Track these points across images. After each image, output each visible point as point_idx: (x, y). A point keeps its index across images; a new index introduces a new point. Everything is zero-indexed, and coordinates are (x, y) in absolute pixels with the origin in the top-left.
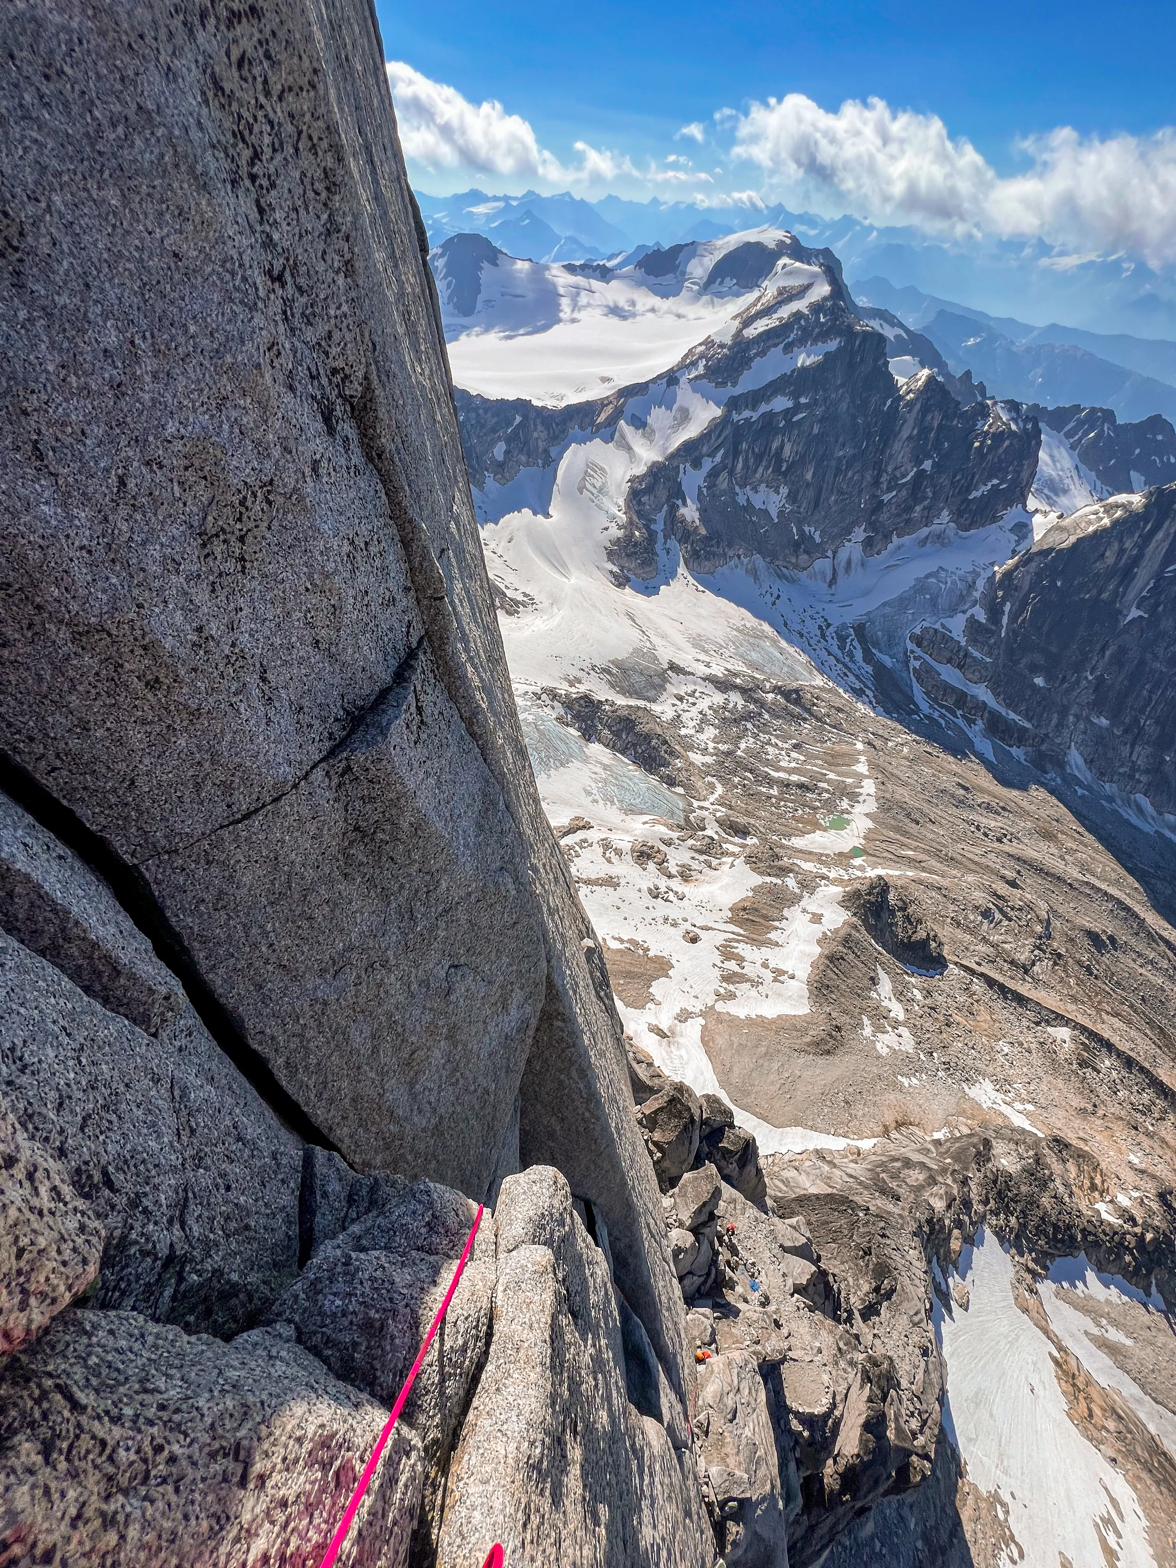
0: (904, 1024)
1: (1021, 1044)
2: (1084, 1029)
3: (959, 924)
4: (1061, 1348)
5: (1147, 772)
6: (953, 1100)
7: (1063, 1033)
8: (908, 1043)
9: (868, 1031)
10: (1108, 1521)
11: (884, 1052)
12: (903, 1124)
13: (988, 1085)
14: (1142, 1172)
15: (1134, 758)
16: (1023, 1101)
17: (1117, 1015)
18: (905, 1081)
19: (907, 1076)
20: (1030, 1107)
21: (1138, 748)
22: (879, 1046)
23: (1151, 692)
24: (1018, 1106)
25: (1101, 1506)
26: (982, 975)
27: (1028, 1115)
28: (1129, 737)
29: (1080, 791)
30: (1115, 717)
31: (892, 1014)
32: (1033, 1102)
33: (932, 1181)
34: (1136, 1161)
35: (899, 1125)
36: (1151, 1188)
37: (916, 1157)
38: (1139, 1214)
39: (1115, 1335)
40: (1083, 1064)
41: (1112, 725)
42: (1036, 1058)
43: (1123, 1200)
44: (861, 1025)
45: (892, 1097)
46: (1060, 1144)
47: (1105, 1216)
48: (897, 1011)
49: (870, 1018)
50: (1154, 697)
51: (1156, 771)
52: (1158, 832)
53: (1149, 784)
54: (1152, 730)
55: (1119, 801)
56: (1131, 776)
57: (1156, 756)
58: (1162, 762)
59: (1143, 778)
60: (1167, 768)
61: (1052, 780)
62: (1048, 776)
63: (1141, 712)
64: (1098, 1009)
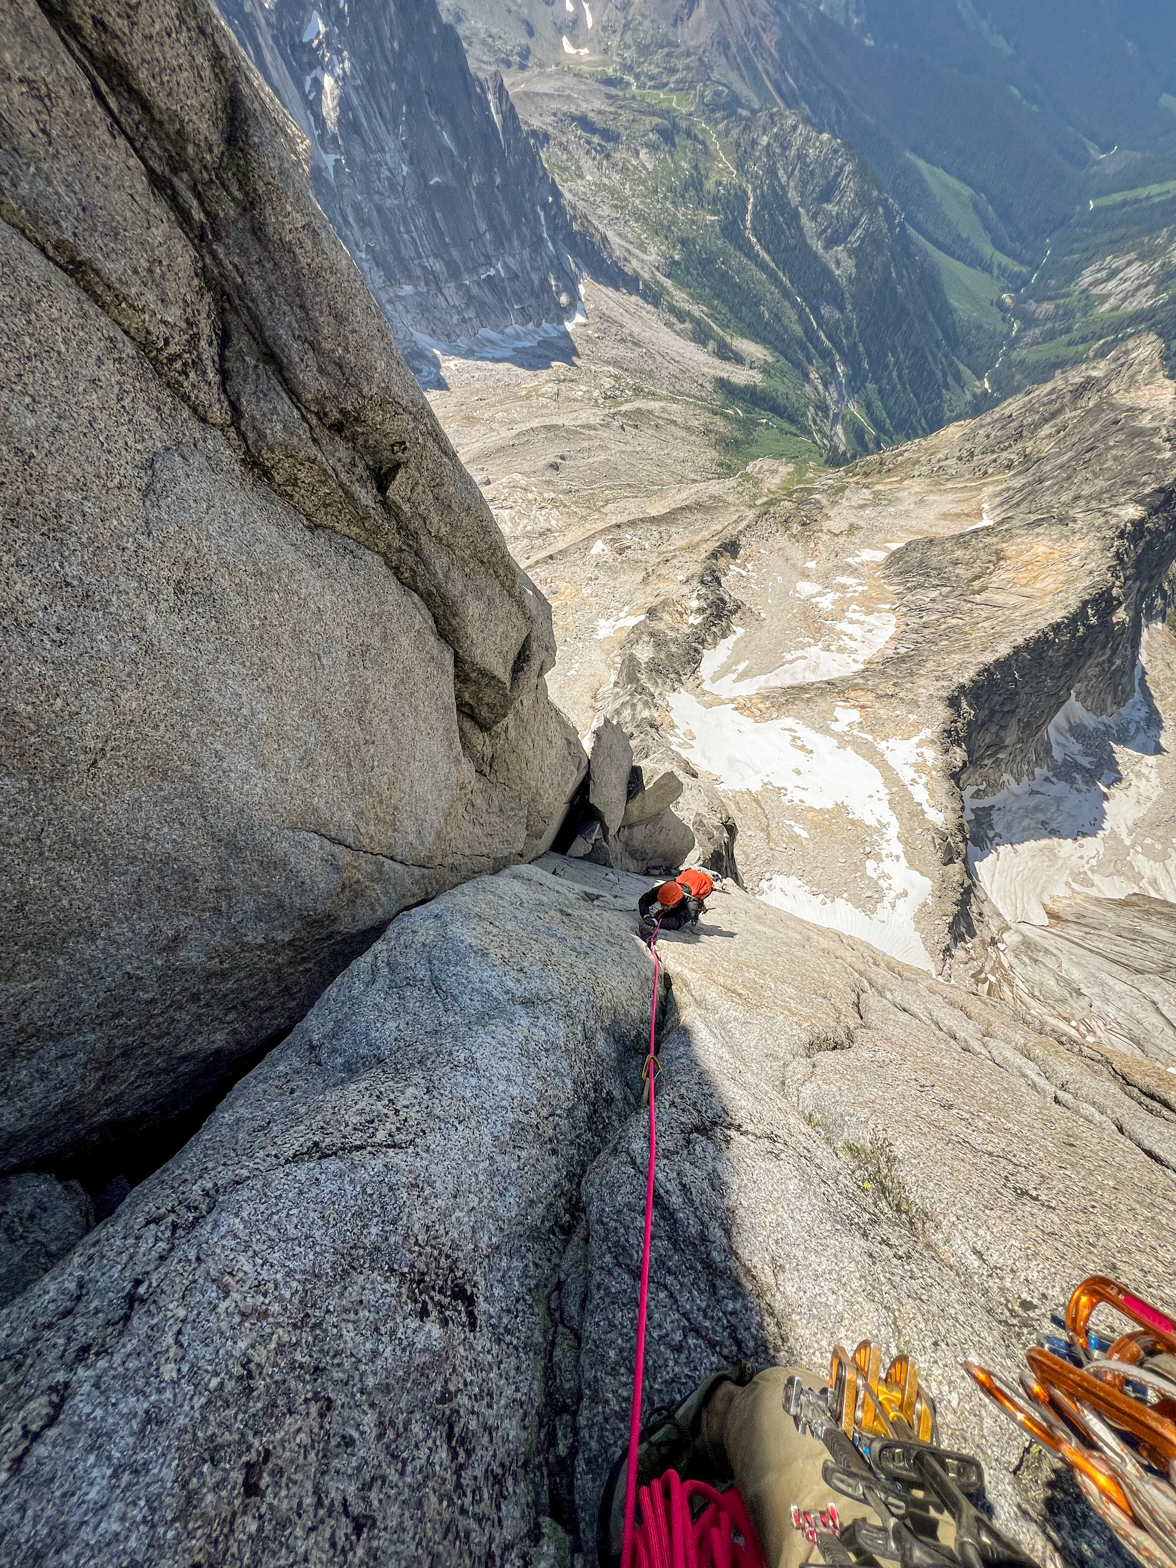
1: (591, 578)
2: (603, 531)
4: (732, 701)
5: (468, 305)
6: (599, 651)
7: (598, 546)
10: (794, 739)
12: (595, 695)
13: (602, 622)
14: (687, 580)
15: (452, 304)
16: (621, 609)
17: (607, 502)
18: (572, 672)
19: (571, 667)
20: (627, 608)
21: (446, 291)
23: (408, 232)
24: (622, 615)
25: (788, 736)
26: (537, 562)
27: (629, 614)
28: (433, 286)
30: (411, 278)
32: (624, 604)
33: (634, 706)
34: (681, 578)
35: (594, 698)
36: (696, 583)
37: (617, 705)
39: (741, 667)
40: (621, 552)
41: (415, 287)
42: (603, 579)
43: (695, 604)
45: (577, 688)
46: (651, 612)
47: (696, 622)
50: (415, 234)
51: (471, 299)
52: (514, 349)
53: (478, 316)
54: (438, 266)
55: (476, 348)
56: (464, 320)
57: (461, 287)
58: (468, 289)
59: (470, 314)
60: (475, 290)
61: (430, 373)
62: (424, 373)
63: (419, 257)
64: (598, 510)
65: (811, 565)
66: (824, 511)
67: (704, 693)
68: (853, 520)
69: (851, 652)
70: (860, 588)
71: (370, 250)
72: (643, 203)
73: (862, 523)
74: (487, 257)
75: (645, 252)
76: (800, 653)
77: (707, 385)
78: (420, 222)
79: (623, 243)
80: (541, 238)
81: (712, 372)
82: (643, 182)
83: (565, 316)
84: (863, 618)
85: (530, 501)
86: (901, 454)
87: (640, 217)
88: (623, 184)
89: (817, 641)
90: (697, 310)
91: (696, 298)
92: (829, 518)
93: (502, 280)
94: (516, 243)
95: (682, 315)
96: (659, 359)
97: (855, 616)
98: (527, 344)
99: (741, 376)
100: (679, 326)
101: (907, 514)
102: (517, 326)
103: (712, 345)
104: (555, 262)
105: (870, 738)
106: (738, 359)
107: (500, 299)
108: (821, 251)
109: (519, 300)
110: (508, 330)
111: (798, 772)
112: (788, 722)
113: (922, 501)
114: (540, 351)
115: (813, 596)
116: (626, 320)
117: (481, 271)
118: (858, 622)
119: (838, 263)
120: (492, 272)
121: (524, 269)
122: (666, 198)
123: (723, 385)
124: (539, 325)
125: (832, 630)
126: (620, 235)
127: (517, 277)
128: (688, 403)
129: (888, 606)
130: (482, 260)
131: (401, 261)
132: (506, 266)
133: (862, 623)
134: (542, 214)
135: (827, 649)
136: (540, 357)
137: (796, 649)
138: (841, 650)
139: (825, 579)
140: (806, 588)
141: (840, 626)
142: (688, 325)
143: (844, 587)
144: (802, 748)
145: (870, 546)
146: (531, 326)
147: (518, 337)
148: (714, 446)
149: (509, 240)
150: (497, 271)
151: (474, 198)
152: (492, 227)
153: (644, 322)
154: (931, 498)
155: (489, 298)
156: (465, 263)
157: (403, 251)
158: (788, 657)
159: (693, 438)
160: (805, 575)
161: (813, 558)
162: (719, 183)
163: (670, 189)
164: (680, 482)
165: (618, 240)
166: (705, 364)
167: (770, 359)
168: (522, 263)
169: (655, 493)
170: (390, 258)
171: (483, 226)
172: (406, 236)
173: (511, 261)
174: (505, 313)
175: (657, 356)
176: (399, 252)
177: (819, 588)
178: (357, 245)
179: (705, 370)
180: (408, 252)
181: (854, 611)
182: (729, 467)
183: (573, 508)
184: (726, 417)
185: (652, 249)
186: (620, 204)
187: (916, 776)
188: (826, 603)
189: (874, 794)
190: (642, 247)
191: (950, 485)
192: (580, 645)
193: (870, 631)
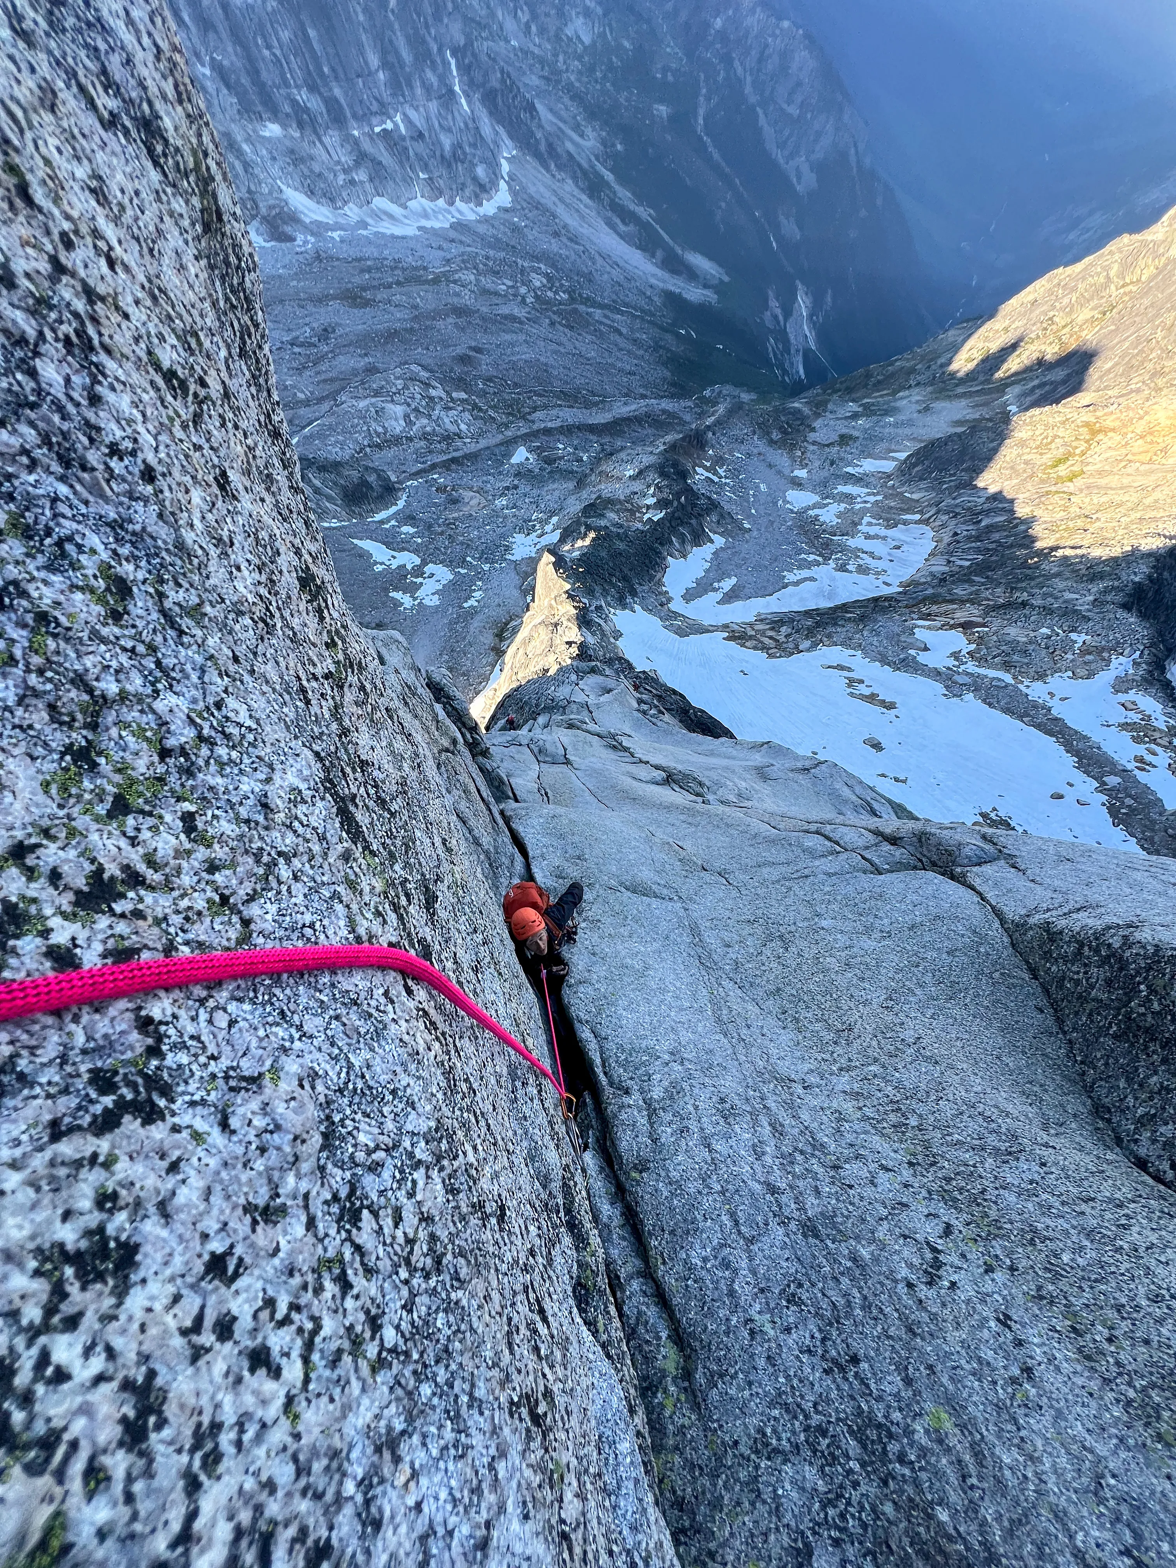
0: (424, 563)
1: (507, 488)
2: (528, 438)
3: (378, 446)
4: (725, 627)
5: (358, 164)
6: (513, 574)
7: (521, 455)
8: (442, 574)
9: (406, 600)
10: (851, 682)
11: (435, 601)
12: (502, 631)
13: (519, 538)
14: (641, 472)
15: (336, 158)
16: (547, 522)
17: (535, 409)
18: (472, 602)
19: (469, 597)
20: (554, 519)
21: (326, 140)
22: (427, 602)
24: (548, 527)
25: (839, 679)
26: (434, 466)
27: (558, 526)
28: (308, 130)
29: (336, 235)
31: (409, 567)
32: (553, 513)
34: (631, 473)
36: (653, 477)
38: (666, 494)
39: (728, 584)
40: (550, 461)
41: (284, 127)
42: (524, 488)
43: (651, 501)
44: (397, 604)
45: (476, 624)
47: (654, 520)
48: (409, 560)
49: (396, 589)
50: (278, 52)
51: (361, 158)
52: (420, 228)
53: (371, 180)
54: (314, 103)
55: (370, 221)
56: (352, 182)
57: (347, 138)
58: (356, 142)
59: (361, 175)
60: (366, 146)
61: (306, 242)
62: (299, 242)
63: (287, 85)
64: (523, 417)
65: (802, 473)
66: (808, 422)
67: (676, 615)
68: (844, 431)
69: (878, 573)
70: (872, 499)
71: (217, 67)
72: (579, 80)
73: (856, 433)
74: (382, 104)
75: (582, 136)
76: (805, 573)
77: (656, 299)
78: (285, 35)
79: (555, 120)
80: (451, 92)
81: (661, 285)
82: (580, 58)
83: (485, 196)
84: (883, 532)
85: (432, 399)
86: (892, 364)
87: (576, 97)
88: (556, 55)
89: (826, 559)
90: (644, 212)
91: (641, 198)
92: (813, 430)
93: (403, 139)
94: (419, 91)
95: (627, 216)
96: (600, 261)
97: (873, 530)
98: (437, 225)
99: (694, 294)
100: (622, 228)
101: (910, 423)
102: (423, 200)
103: (659, 254)
104: (471, 125)
105: (1008, 678)
106: (691, 274)
107: (401, 162)
108: (781, 161)
109: (426, 168)
110: (412, 204)
111: (877, 746)
112: (835, 654)
113: (927, 409)
114: (453, 234)
115: (809, 508)
116: (560, 210)
117: (375, 120)
118: (876, 537)
119: (799, 178)
120: (389, 125)
121: (431, 128)
122: (605, 77)
123: (673, 299)
124: (451, 203)
125: (843, 548)
126: (551, 110)
127: (421, 135)
128: (633, 315)
129: (917, 517)
130: (375, 107)
131: (261, 86)
132: (407, 119)
133: (884, 538)
134: (453, 62)
135: (842, 568)
136: (453, 241)
137: (799, 568)
138: (863, 570)
139: (823, 488)
140: (799, 499)
141: (852, 543)
142: (631, 228)
143: (849, 498)
144: (872, 698)
145: (870, 456)
146: (441, 202)
147: (426, 216)
148: (665, 364)
149: (411, 86)
150: (396, 125)
151: (361, 18)
152: (385, 64)
153: (582, 217)
154: (937, 405)
155: (386, 158)
156: (351, 107)
157: (264, 75)
158: (790, 577)
159: (641, 352)
160: (797, 484)
161: (803, 466)
162: (665, 70)
163: (611, 68)
164: (627, 395)
165: (550, 116)
166: (653, 275)
167: (726, 279)
168: (428, 119)
169: (596, 404)
170: (245, 80)
171: (374, 60)
172: (266, 53)
173: (413, 114)
174: (408, 181)
175: (597, 257)
176: (257, 72)
177: (816, 498)
178: (197, 55)
179: (653, 281)
180: (268, 76)
181: (870, 524)
182: (682, 387)
183: (491, 413)
184: (678, 335)
185: (589, 131)
186: (553, 77)
187: (1140, 750)
188: (829, 515)
189: (1064, 790)
190: (577, 128)
191: (960, 390)
192: (486, 567)
193: (898, 548)
